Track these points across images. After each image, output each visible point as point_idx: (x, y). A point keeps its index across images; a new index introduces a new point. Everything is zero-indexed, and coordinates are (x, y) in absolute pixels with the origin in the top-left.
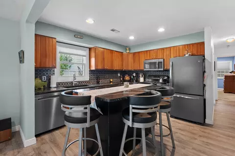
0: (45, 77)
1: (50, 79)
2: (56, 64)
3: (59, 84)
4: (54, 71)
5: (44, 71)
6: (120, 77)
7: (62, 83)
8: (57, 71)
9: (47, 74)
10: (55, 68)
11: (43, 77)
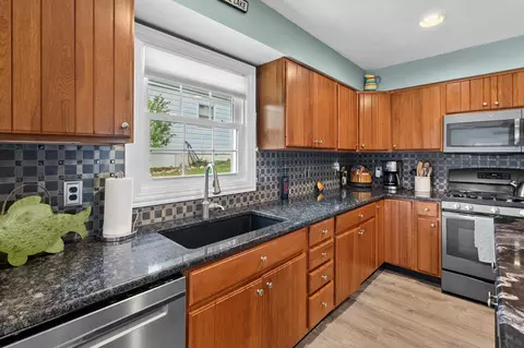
0: (79, 185)
1: (102, 195)
2: (131, 120)
3: (146, 216)
4: (121, 155)
5: (71, 155)
6: (340, 175)
7: (157, 210)
8: (136, 152)
9: (87, 169)
10: (129, 138)
11: (67, 186)
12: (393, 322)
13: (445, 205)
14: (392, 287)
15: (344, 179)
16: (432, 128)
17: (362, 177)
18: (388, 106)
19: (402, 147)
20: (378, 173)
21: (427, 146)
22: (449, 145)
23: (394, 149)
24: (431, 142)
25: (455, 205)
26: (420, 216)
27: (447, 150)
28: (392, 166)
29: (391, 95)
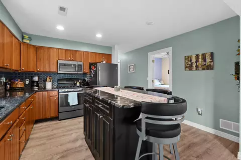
12: (49, 136)
13: (60, 91)
14: (42, 127)
15: (8, 86)
16: (53, 64)
17: (19, 84)
18: (35, 52)
19: (42, 70)
20: (27, 82)
21: (52, 70)
22: (59, 70)
23: (37, 71)
24: (53, 69)
25: (63, 90)
26: (51, 96)
27: (59, 72)
28: (36, 78)
29: (36, 48)
